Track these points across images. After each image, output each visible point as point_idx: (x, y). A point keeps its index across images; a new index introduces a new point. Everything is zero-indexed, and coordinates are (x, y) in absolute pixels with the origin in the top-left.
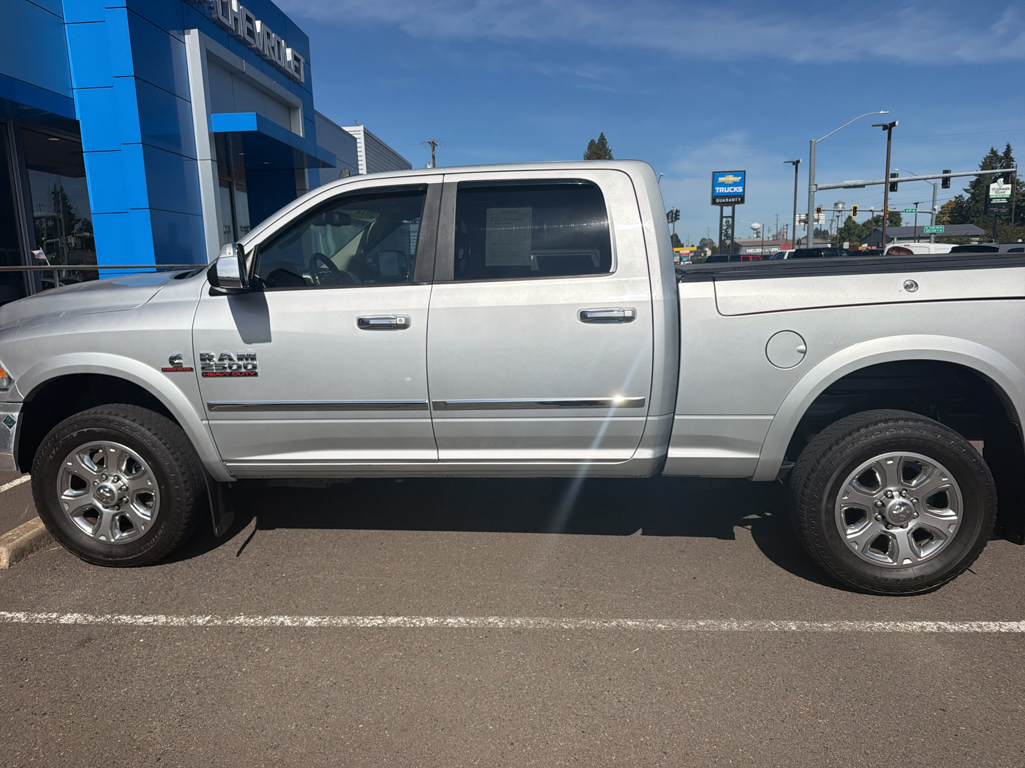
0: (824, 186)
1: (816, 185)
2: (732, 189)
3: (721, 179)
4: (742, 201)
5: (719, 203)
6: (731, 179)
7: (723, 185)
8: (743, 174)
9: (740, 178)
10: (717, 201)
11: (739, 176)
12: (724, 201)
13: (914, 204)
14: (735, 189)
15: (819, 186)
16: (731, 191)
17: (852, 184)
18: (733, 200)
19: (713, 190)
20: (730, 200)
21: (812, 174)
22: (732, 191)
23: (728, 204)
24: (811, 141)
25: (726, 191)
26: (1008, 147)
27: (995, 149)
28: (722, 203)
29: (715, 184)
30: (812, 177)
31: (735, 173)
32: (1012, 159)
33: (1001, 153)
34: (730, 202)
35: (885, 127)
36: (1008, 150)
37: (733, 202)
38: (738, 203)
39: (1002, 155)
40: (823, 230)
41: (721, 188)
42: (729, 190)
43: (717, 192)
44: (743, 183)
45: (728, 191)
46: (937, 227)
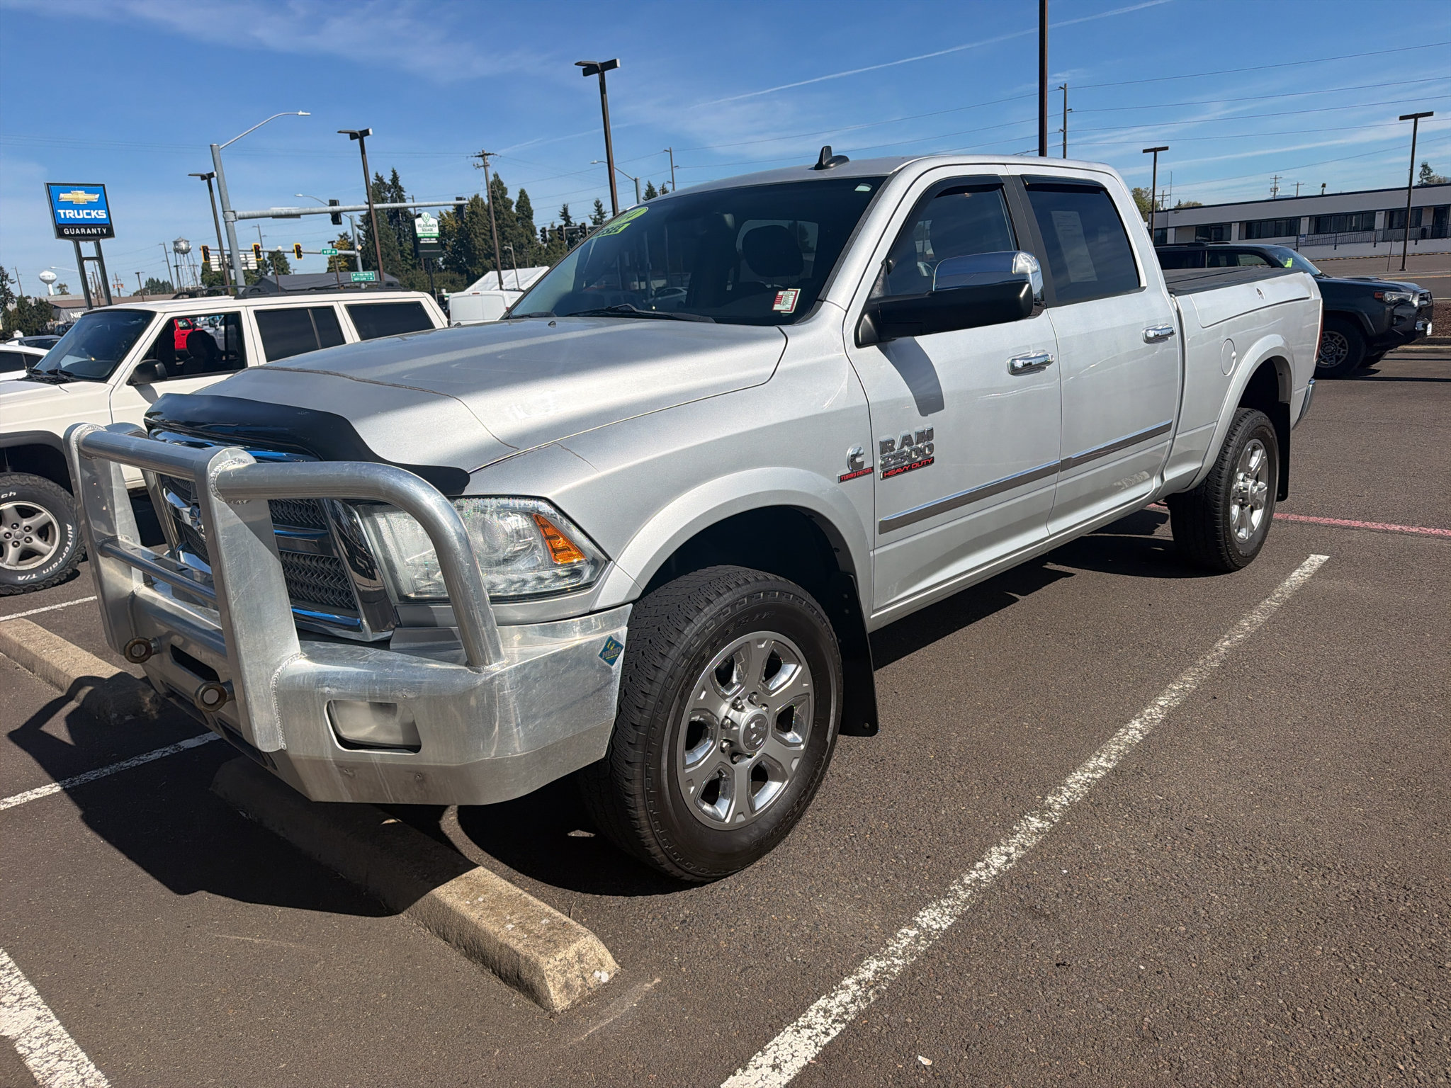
0: (246, 213)
1: (234, 212)
2: (89, 214)
3: (64, 197)
4: (110, 234)
5: (70, 235)
6: (80, 196)
7: (69, 205)
8: (100, 188)
9: (97, 196)
10: (66, 232)
11: (95, 193)
12: (78, 232)
13: (329, 242)
14: (94, 214)
15: (239, 213)
16: (86, 217)
17: (283, 213)
18: (94, 231)
19: (55, 215)
20: (89, 231)
21: (223, 194)
22: (89, 217)
23: (87, 237)
24: (211, 146)
25: (77, 217)
26: (394, 171)
27: (380, 176)
28: (75, 235)
29: (54, 204)
30: (225, 200)
31: (88, 188)
32: (401, 189)
33: (388, 180)
34: (89, 235)
35: (353, 136)
36: (395, 178)
37: (94, 235)
38: (103, 236)
39: (390, 183)
40: (161, 282)
41: (67, 211)
42: (83, 214)
43: (63, 216)
44: (104, 204)
45: (81, 217)
46: (367, 274)
